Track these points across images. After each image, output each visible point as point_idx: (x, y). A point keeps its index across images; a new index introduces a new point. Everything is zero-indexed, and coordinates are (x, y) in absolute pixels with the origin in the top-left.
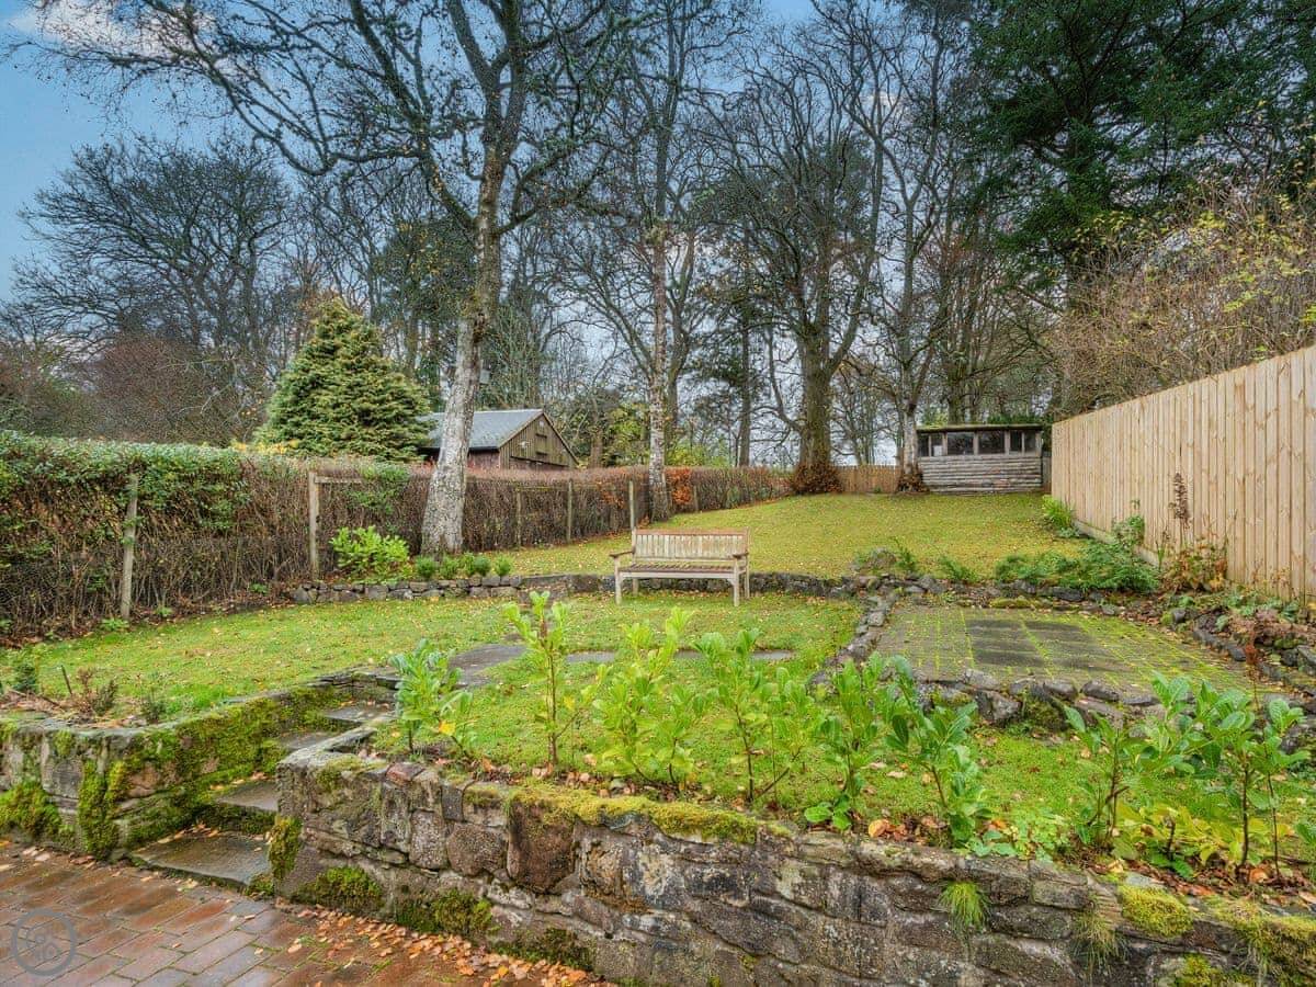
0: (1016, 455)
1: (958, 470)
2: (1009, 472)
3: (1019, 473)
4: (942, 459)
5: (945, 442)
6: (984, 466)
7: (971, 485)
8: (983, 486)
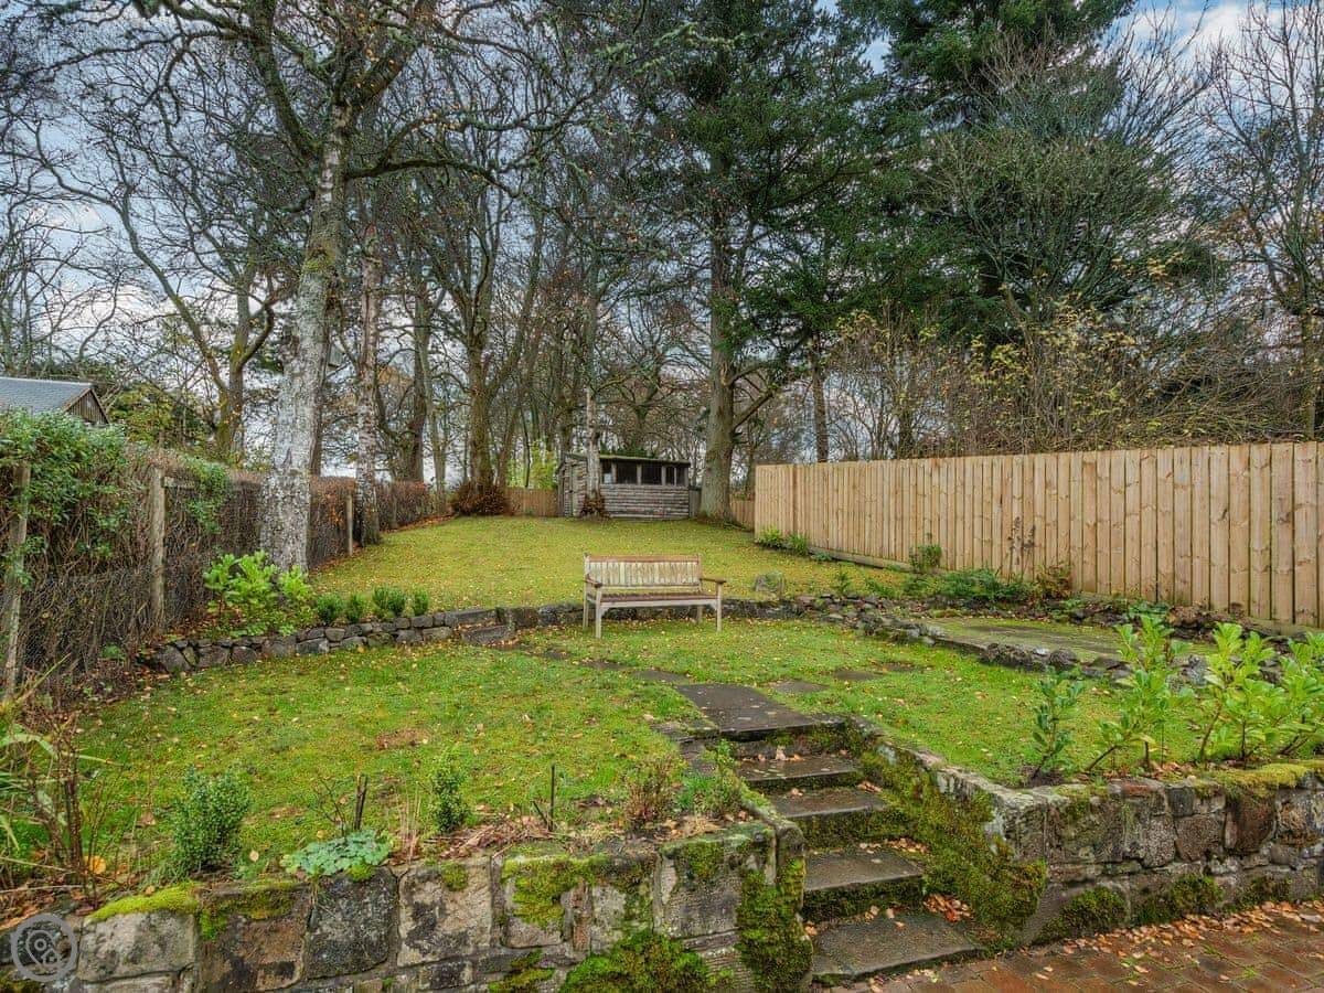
0: (670, 487)
1: (625, 498)
2: (666, 501)
3: (673, 503)
4: (612, 486)
5: (614, 470)
6: (646, 495)
7: (635, 512)
8: (645, 513)
